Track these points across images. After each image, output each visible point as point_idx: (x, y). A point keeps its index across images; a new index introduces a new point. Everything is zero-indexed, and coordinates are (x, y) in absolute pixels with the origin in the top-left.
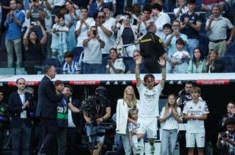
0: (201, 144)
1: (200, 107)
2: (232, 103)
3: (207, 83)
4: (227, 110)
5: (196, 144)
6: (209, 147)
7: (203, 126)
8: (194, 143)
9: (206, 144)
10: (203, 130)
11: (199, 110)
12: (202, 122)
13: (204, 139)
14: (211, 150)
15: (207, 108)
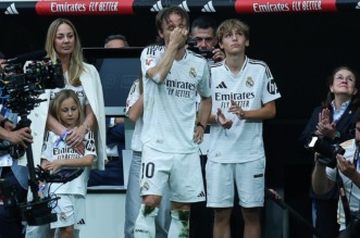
0: (252, 197)
1: (250, 83)
3: (267, 8)
5: (236, 199)
6: (277, 208)
7: (259, 141)
8: (231, 196)
9: (268, 196)
11: (247, 90)
12: (258, 129)
13: (261, 180)
14: (282, 217)
15: (272, 82)
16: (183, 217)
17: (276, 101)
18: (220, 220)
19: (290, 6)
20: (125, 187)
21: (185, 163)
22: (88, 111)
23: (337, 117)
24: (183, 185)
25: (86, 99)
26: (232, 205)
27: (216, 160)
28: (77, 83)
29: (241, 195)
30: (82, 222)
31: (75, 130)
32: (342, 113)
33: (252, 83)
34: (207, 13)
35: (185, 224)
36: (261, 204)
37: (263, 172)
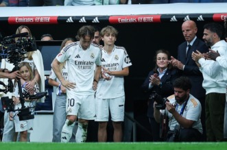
0: (118, 116)
1: (116, 58)
2: (164, 52)
3: (126, 20)
4: (155, 62)
5: (110, 117)
7: (122, 87)
10: (122, 94)
11: (115, 62)
13: (123, 108)
15: (127, 57)
16: (84, 127)
17: (129, 67)
18: (102, 128)
19: (137, 20)
20: (53, 111)
21: (88, 100)
22: (36, 72)
23: (161, 76)
24: (87, 111)
25: (35, 66)
26: (108, 120)
27: (100, 97)
28: (31, 59)
29: (112, 115)
30: (31, 129)
31: (30, 83)
32: (163, 75)
33: (118, 58)
34: (95, 23)
35: (85, 130)
36: (122, 120)
37: (123, 103)
